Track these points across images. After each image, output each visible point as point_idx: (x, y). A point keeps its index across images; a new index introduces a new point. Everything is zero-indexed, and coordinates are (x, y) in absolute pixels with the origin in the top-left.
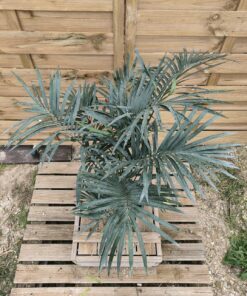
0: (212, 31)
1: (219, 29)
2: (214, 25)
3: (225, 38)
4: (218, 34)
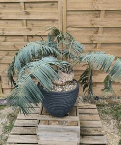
0: (92, 41)
1: (94, 40)
2: (92, 39)
3: (97, 43)
4: (94, 42)
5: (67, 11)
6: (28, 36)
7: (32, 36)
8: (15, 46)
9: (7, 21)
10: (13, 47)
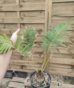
5: (53, 3)
6: (21, 24)
7: (24, 24)
8: (11, 32)
9: (6, 13)
10: (9, 32)
